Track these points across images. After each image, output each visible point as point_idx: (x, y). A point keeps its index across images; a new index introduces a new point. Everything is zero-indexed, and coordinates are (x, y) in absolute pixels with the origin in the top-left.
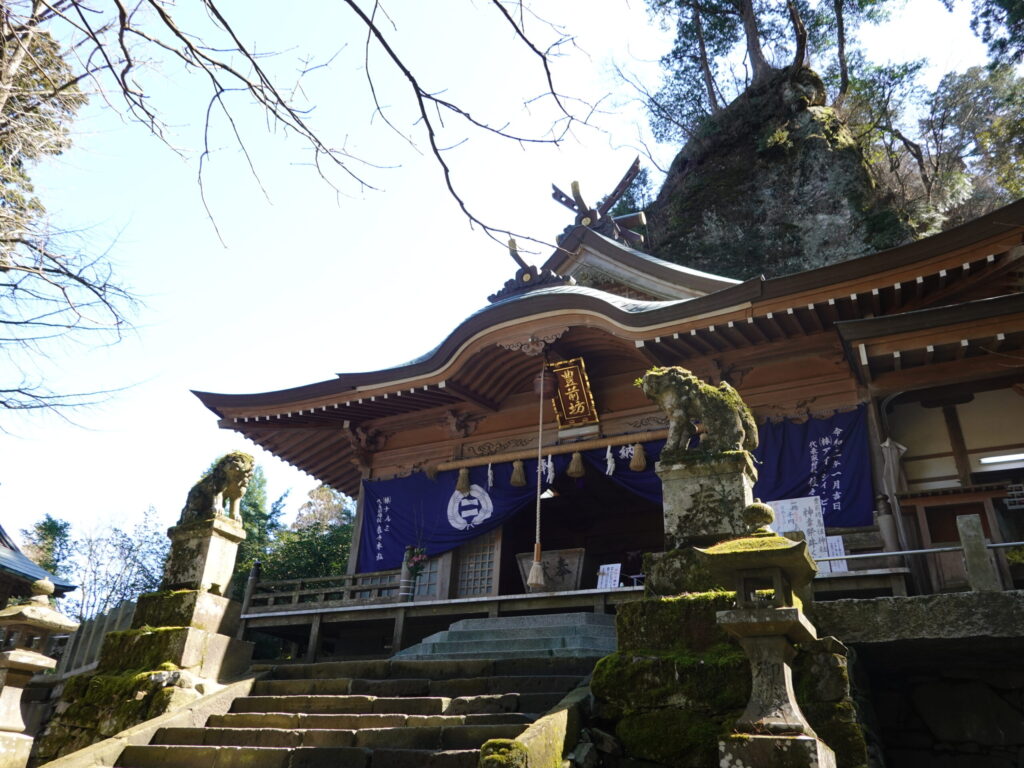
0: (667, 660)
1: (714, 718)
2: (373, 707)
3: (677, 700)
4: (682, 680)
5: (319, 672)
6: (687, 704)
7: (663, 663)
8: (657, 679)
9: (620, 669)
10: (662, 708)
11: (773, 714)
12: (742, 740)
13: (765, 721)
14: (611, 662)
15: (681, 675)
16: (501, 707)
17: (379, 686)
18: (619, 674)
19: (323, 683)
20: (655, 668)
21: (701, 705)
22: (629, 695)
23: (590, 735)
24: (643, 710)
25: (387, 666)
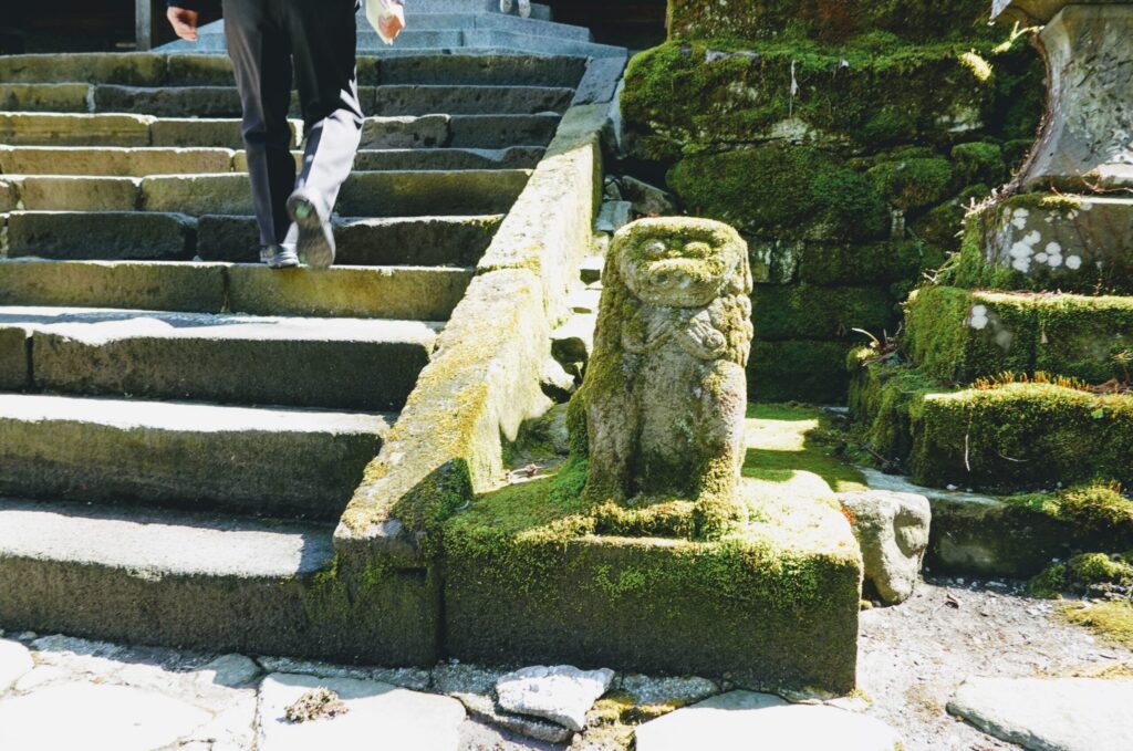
0: (776, 59)
1: (855, 161)
2: (151, 136)
3: (791, 130)
4: (804, 95)
5: (16, 72)
6: (806, 138)
7: (768, 63)
8: (753, 93)
9: (682, 72)
10: (758, 143)
11: (1116, 158)
12: (1065, 208)
13: (1103, 171)
14: (663, 59)
15: (801, 86)
16: (417, 138)
17: (154, 98)
18: (681, 81)
19: (30, 89)
20: (753, 73)
21: (833, 138)
22: (696, 119)
23: (619, 187)
24: (723, 146)
25: (160, 64)
